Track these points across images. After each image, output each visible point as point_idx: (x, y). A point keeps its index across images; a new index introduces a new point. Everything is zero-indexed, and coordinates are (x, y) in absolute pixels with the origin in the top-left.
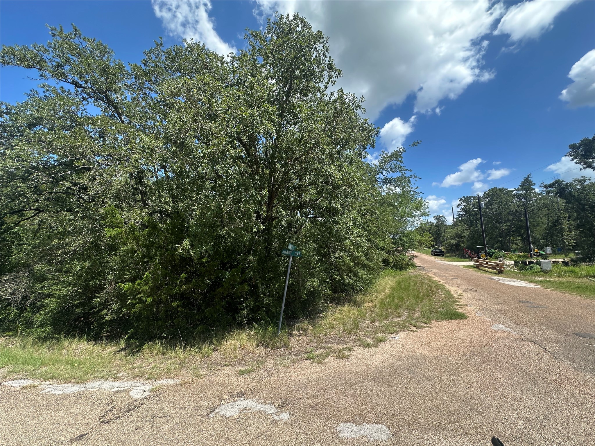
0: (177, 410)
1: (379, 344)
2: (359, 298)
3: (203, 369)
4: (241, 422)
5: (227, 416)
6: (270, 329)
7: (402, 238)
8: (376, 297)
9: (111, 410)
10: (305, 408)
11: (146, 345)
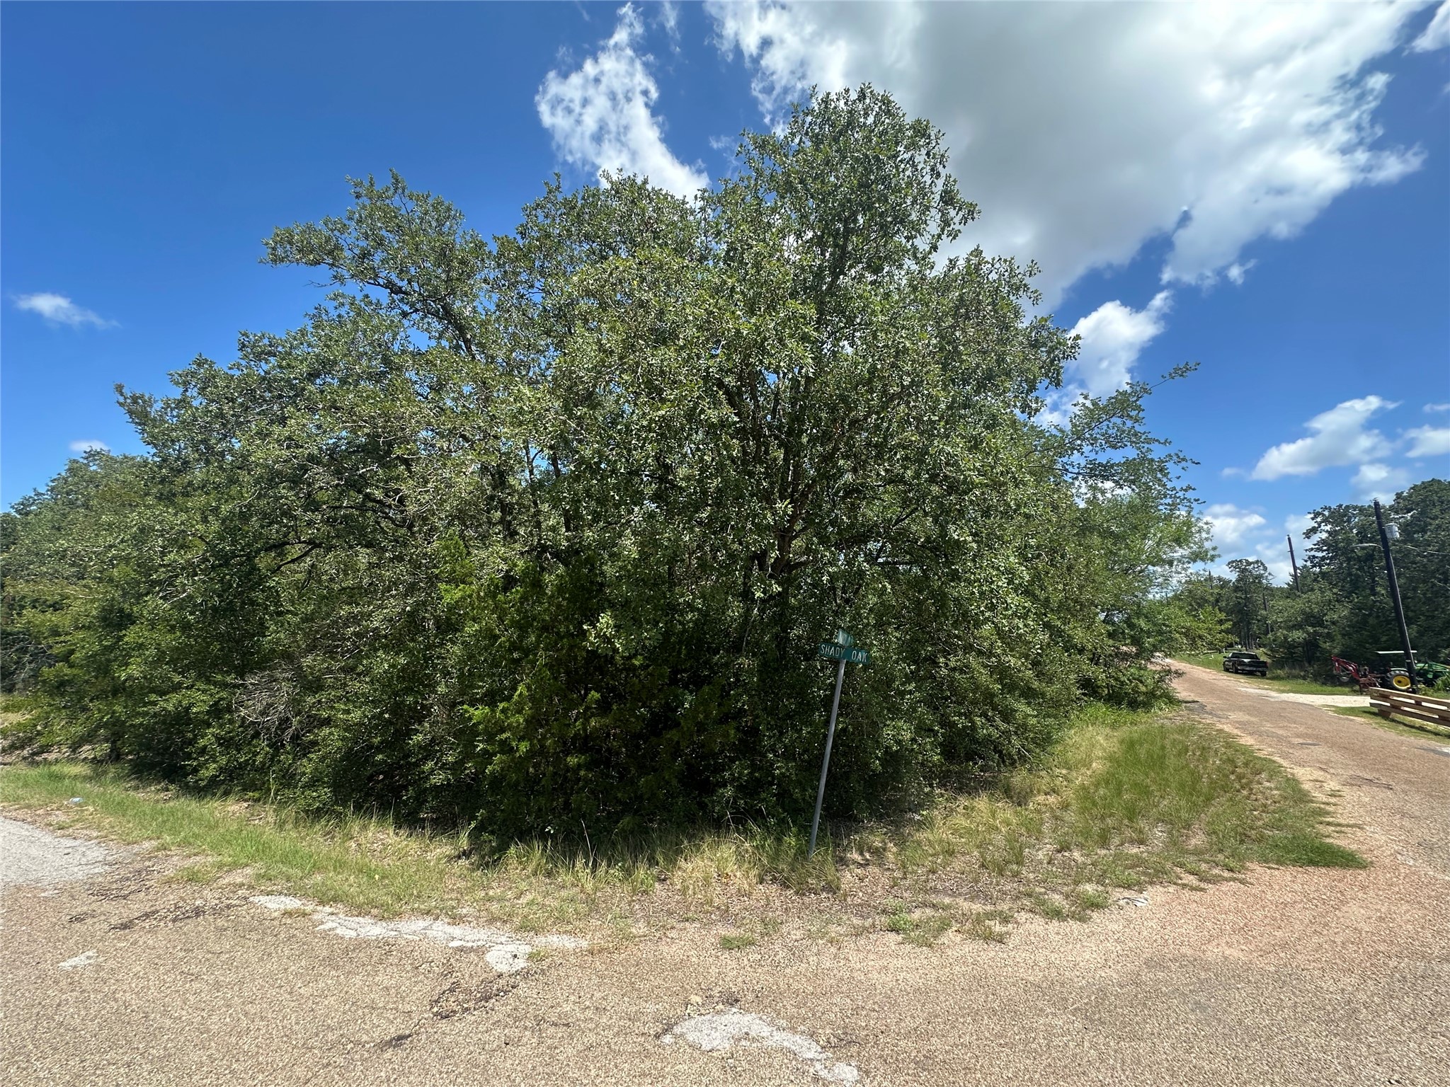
0: (589, 1014)
1: (1089, 912)
2: (1018, 778)
3: (638, 921)
4: (739, 1069)
5: (703, 1048)
6: (791, 840)
7: (1135, 621)
8: (1066, 778)
9: (452, 990)
10: (897, 1060)
11: (512, 850)
